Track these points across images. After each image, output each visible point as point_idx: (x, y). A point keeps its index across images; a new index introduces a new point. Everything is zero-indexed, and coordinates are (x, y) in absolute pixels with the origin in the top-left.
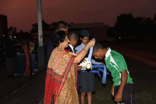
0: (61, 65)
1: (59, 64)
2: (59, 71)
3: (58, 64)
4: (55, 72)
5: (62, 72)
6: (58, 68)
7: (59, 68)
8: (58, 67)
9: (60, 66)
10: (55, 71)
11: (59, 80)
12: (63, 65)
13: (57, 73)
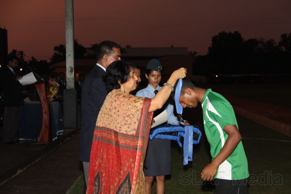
0: (127, 116)
1: (124, 117)
2: (127, 129)
3: (122, 117)
4: (121, 132)
5: (134, 130)
6: (125, 124)
7: (127, 123)
8: (124, 122)
9: (127, 118)
10: (120, 130)
11: (131, 144)
12: (131, 116)
13: (125, 133)
